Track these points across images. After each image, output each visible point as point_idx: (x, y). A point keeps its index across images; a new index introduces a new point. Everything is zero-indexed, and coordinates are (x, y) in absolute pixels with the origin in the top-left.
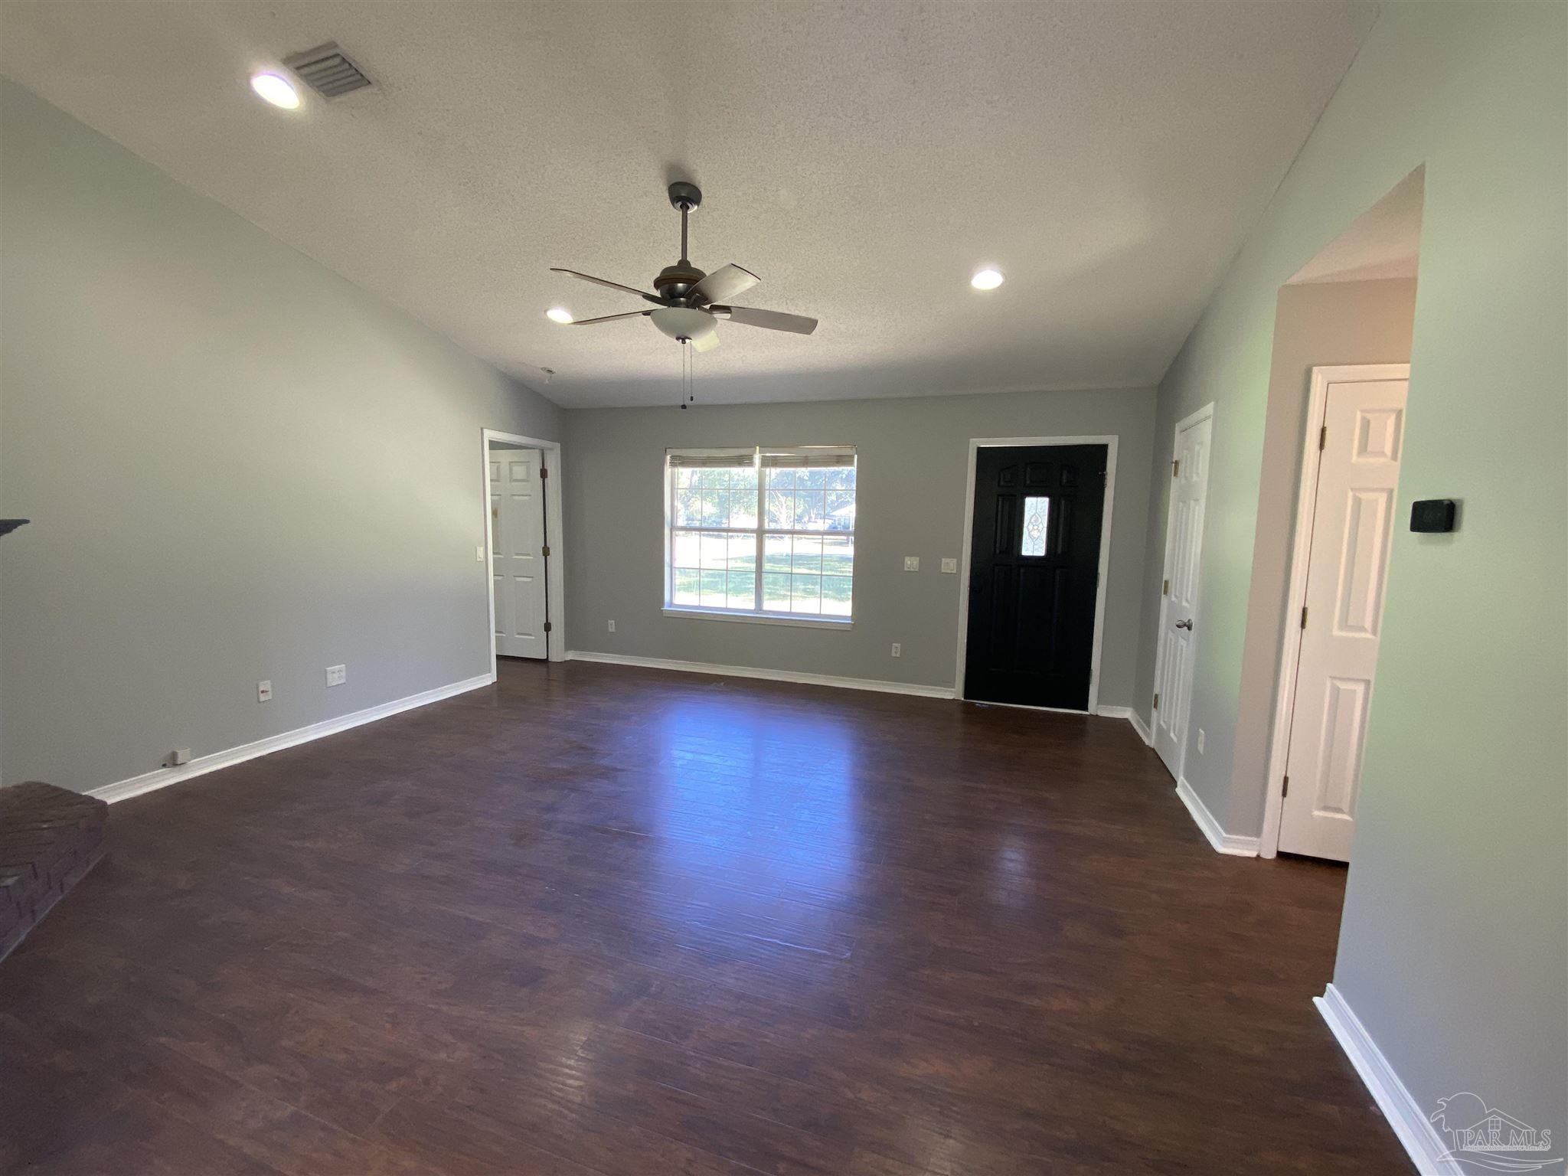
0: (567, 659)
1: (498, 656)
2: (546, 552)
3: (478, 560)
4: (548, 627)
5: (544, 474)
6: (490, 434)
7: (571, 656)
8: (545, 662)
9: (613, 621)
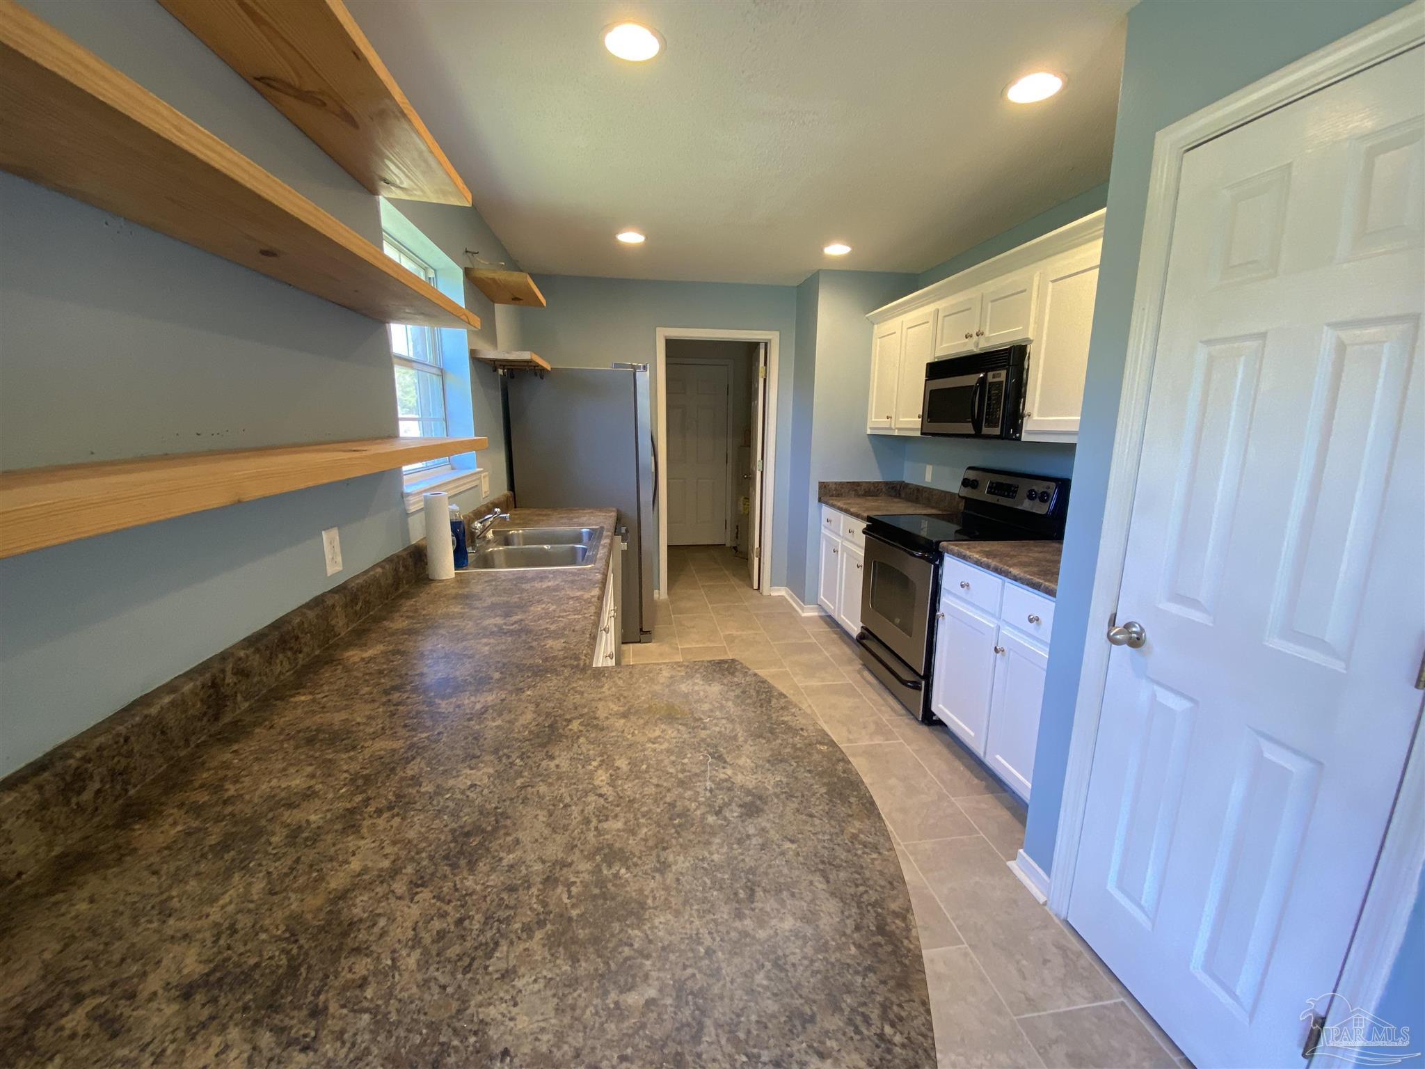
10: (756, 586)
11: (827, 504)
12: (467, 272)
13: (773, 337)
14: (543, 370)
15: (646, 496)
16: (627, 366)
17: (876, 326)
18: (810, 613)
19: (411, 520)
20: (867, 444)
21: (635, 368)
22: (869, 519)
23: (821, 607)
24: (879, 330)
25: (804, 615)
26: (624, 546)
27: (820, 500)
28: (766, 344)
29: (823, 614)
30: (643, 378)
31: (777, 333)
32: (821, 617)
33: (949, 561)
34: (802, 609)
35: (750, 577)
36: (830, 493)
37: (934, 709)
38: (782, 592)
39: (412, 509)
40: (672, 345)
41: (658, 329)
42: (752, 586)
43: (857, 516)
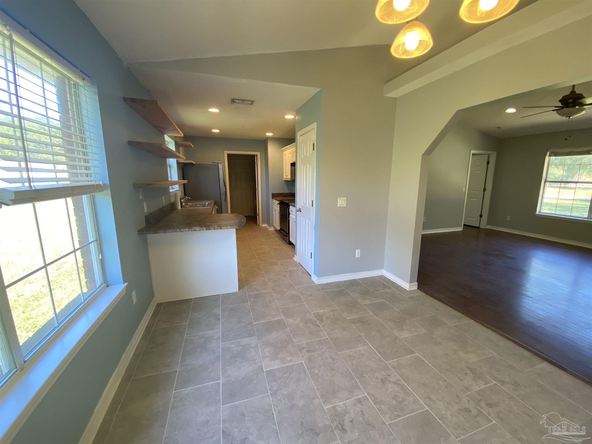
0: (487, 228)
1: (464, 225)
2: (485, 190)
3: (463, 192)
4: (481, 216)
5: (488, 163)
6: (473, 152)
7: (488, 227)
8: (478, 228)
9: (509, 216)
10: (258, 224)
11: (274, 199)
12: (175, 142)
13: (258, 154)
14: (193, 164)
15: (223, 198)
16: (216, 163)
17: (284, 152)
18: (272, 229)
19: (171, 197)
20: (284, 183)
21: (218, 163)
22: (280, 201)
23: (275, 227)
24: (285, 153)
25: (270, 229)
26: (217, 207)
27: (272, 198)
28: (257, 155)
29: (275, 229)
30: (220, 166)
31: (259, 153)
32: (274, 230)
33: (290, 207)
34: (270, 228)
35: (257, 223)
36: (274, 196)
37: (290, 240)
38: (265, 225)
39: (171, 195)
40: (229, 155)
41: (225, 151)
42: (257, 225)
43: (278, 200)
